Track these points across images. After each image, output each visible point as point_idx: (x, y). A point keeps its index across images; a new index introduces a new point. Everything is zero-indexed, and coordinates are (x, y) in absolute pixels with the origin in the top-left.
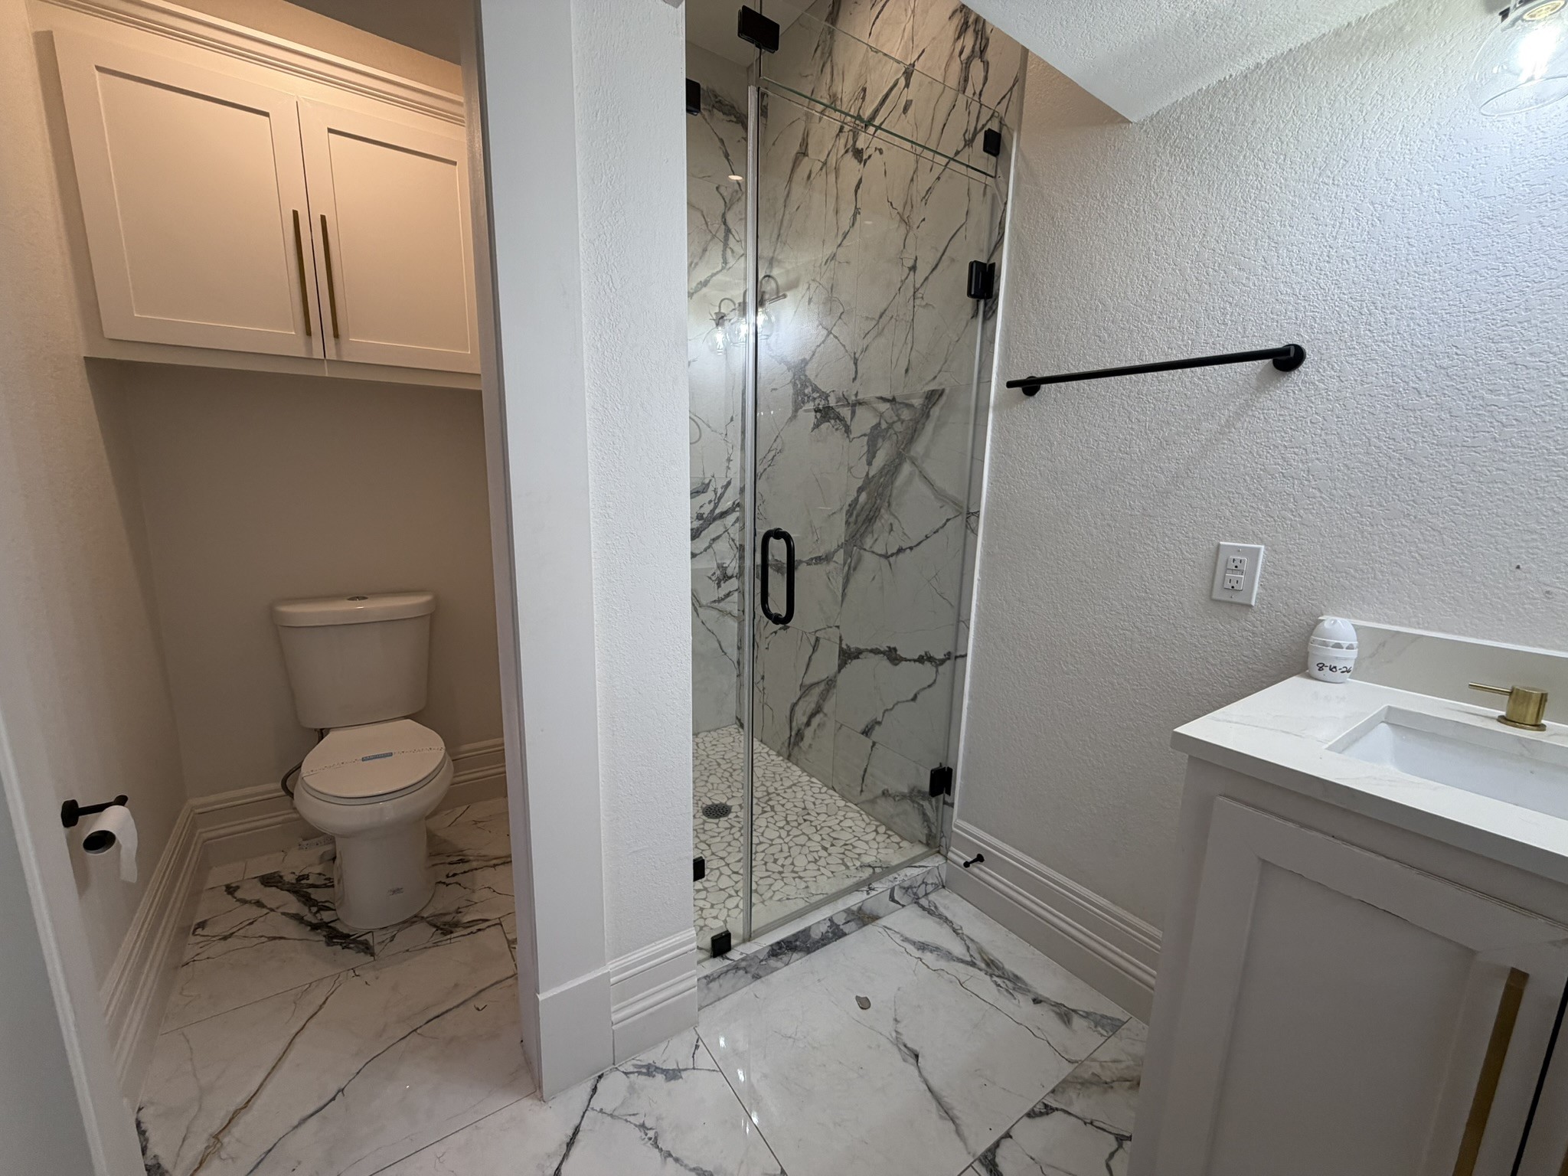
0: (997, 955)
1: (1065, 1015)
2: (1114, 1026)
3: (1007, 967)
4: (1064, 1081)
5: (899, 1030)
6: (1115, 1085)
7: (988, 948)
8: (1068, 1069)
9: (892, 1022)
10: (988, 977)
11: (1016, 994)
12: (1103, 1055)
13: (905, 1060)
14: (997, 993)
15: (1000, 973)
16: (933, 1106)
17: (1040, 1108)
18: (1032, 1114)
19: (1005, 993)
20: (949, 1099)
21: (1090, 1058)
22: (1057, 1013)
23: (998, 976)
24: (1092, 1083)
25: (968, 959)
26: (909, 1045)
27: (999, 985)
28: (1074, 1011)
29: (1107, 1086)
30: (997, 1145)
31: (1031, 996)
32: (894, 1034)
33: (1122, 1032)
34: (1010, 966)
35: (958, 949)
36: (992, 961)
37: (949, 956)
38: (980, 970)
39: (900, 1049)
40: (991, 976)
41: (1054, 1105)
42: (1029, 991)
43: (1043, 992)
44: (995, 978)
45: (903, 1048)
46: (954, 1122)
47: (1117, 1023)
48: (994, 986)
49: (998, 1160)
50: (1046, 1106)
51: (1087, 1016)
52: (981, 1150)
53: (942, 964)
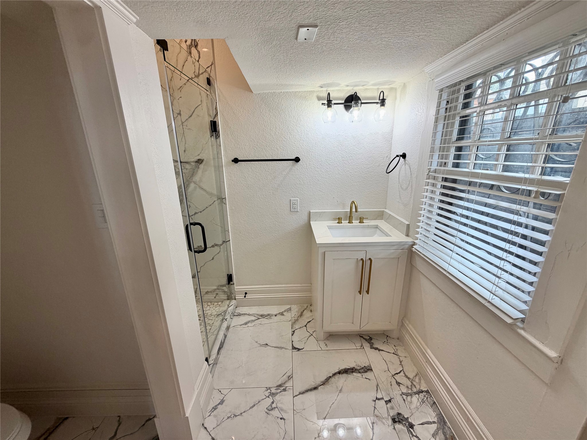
0: (261, 313)
1: (282, 314)
2: (290, 309)
3: (265, 314)
4: (292, 325)
5: (259, 343)
6: (298, 319)
7: (258, 313)
8: (290, 323)
9: (256, 343)
10: (264, 319)
11: (271, 317)
12: (293, 316)
13: (266, 347)
14: (268, 320)
15: (265, 316)
16: (278, 349)
17: (293, 332)
18: (292, 335)
19: (270, 319)
20: (279, 346)
21: (292, 318)
22: (281, 315)
23: (265, 317)
24: (295, 322)
25: (257, 318)
26: (263, 344)
27: (267, 318)
28: (283, 312)
29: (297, 320)
30: (292, 344)
31: (274, 316)
32: (259, 345)
33: (292, 309)
34: (266, 313)
35: (253, 318)
36: (261, 315)
37: (253, 321)
38: (261, 318)
39: (263, 346)
40: (264, 318)
41: (294, 330)
42: (273, 315)
43: (275, 313)
44: (265, 318)
45: (263, 345)
46: (283, 348)
47: (290, 308)
48: (266, 319)
49: (295, 346)
50: (293, 331)
51: (285, 311)
52: (291, 348)
53: (253, 324)
